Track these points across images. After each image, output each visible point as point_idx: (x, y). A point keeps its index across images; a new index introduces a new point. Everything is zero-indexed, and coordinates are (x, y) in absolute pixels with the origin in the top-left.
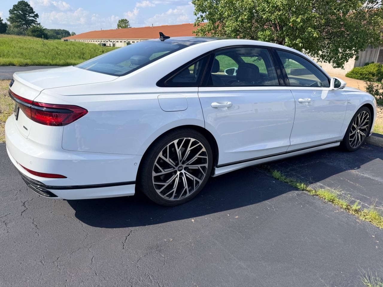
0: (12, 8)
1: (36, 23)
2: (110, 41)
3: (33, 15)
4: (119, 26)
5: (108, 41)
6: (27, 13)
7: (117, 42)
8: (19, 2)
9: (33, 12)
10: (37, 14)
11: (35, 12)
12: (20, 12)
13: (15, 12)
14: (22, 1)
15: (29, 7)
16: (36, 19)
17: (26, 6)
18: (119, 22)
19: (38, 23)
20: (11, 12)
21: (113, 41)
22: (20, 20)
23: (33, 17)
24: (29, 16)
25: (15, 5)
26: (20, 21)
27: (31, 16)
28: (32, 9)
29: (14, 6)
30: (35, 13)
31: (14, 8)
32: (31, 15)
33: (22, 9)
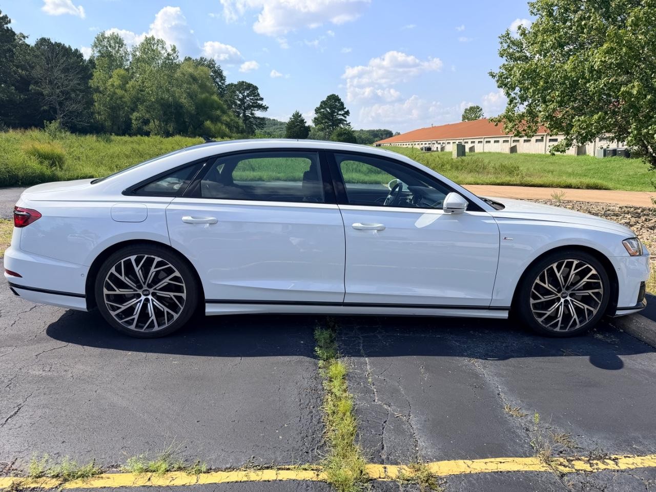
0: (318, 105)
1: (345, 123)
2: (438, 142)
3: (343, 112)
4: (464, 118)
5: (435, 142)
6: (336, 111)
7: (447, 143)
8: (328, 97)
9: (343, 109)
10: (348, 111)
11: (345, 108)
12: (328, 109)
13: (322, 110)
14: (333, 95)
15: (339, 103)
16: (346, 117)
17: (335, 102)
18: (465, 112)
19: (348, 122)
20: (317, 111)
21: (441, 142)
22: (326, 120)
23: (343, 115)
24: (338, 114)
25: (324, 101)
26: (326, 122)
27: (340, 114)
28: (342, 104)
29: (322, 102)
30: (346, 110)
31: (321, 106)
32: (340, 113)
33: (331, 105)
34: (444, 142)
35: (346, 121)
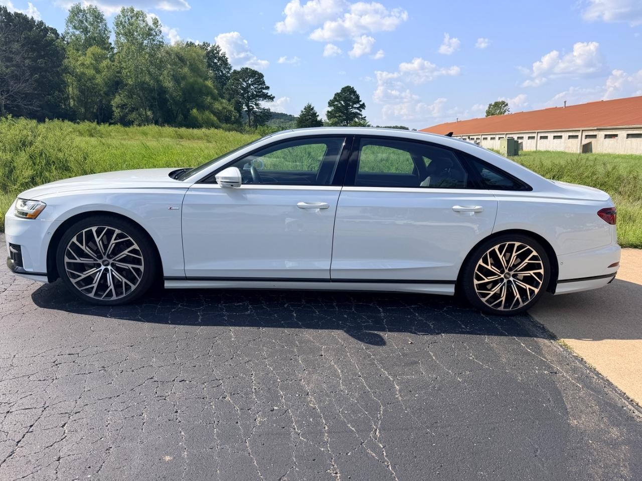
0: (332, 98)
1: (360, 117)
2: (471, 137)
3: (358, 106)
5: (467, 137)
6: (351, 104)
7: (484, 139)
8: (343, 89)
9: (359, 101)
10: (364, 104)
11: (361, 101)
12: (342, 103)
13: (336, 103)
14: (348, 87)
15: (354, 95)
16: (361, 111)
17: (350, 94)
19: (363, 117)
20: (331, 104)
21: (475, 137)
22: (340, 114)
23: (358, 108)
24: (352, 107)
25: (337, 93)
26: (340, 116)
27: (355, 108)
28: (358, 97)
29: (335, 95)
30: (361, 103)
31: (335, 98)
32: (355, 106)
33: (345, 98)
34: (480, 137)
35: (361, 115)
